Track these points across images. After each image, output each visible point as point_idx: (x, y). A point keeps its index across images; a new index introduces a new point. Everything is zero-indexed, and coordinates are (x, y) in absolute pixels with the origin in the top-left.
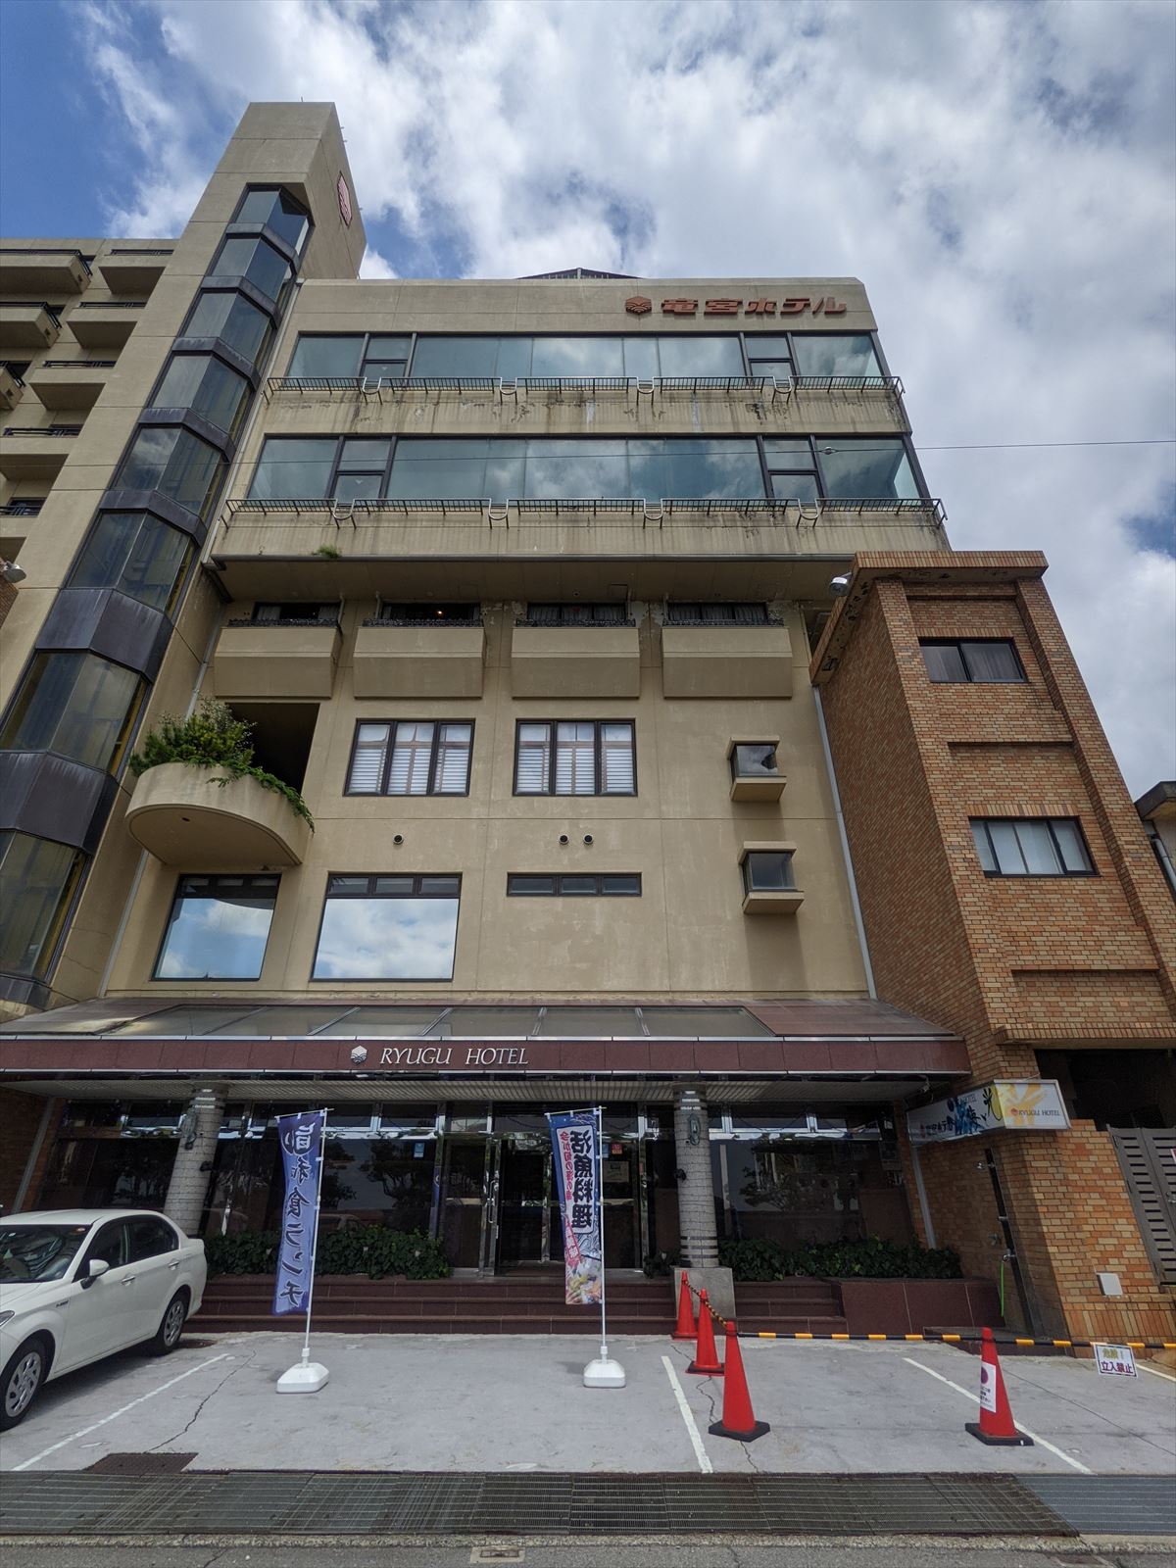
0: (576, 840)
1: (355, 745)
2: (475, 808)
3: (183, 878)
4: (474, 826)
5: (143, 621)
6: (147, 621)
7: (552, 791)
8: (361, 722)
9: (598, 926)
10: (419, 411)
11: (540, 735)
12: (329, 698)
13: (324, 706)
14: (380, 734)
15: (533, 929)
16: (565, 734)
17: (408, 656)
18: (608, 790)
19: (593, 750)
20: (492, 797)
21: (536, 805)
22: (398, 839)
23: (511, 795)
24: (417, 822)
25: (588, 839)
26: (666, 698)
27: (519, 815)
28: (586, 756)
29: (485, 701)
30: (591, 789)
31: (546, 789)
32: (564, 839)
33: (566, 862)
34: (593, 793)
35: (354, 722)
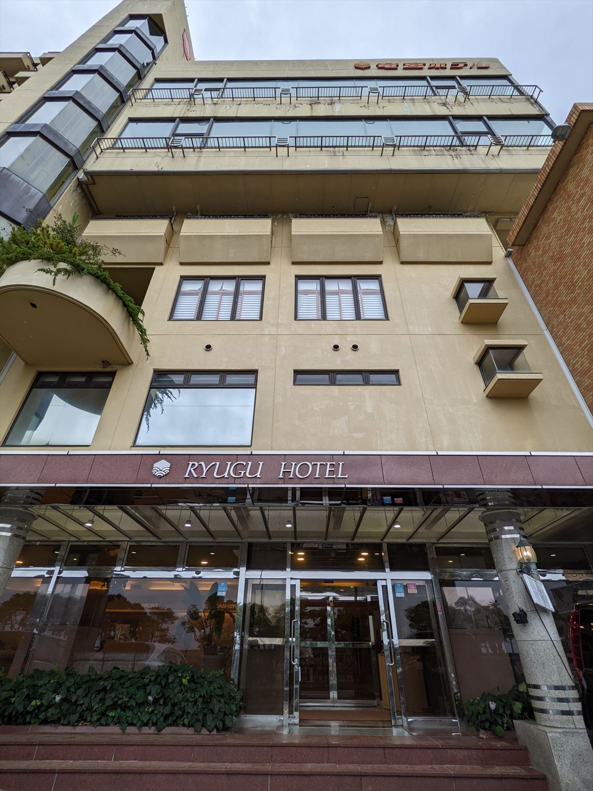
0: (345, 347)
1: (178, 293)
2: (267, 327)
3: (40, 375)
4: (266, 339)
5: (27, 193)
6: (29, 194)
7: (324, 317)
8: (184, 278)
9: (369, 406)
10: (228, 108)
11: (314, 286)
12: (161, 264)
13: (157, 268)
14: (197, 286)
15: (316, 409)
16: (330, 286)
17: (219, 234)
18: (366, 317)
19: (352, 295)
20: (280, 321)
21: (313, 326)
22: (208, 347)
23: (294, 320)
24: (223, 336)
25: (355, 347)
26: (403, 263)
27: (301, 332)
28: (348, 300)
29: (272, 266)
30: (353, 317)
31: (320, 317)
32: (336, 347)
33: (339, 362)
34: (355, 319)
35: (179, 278)
